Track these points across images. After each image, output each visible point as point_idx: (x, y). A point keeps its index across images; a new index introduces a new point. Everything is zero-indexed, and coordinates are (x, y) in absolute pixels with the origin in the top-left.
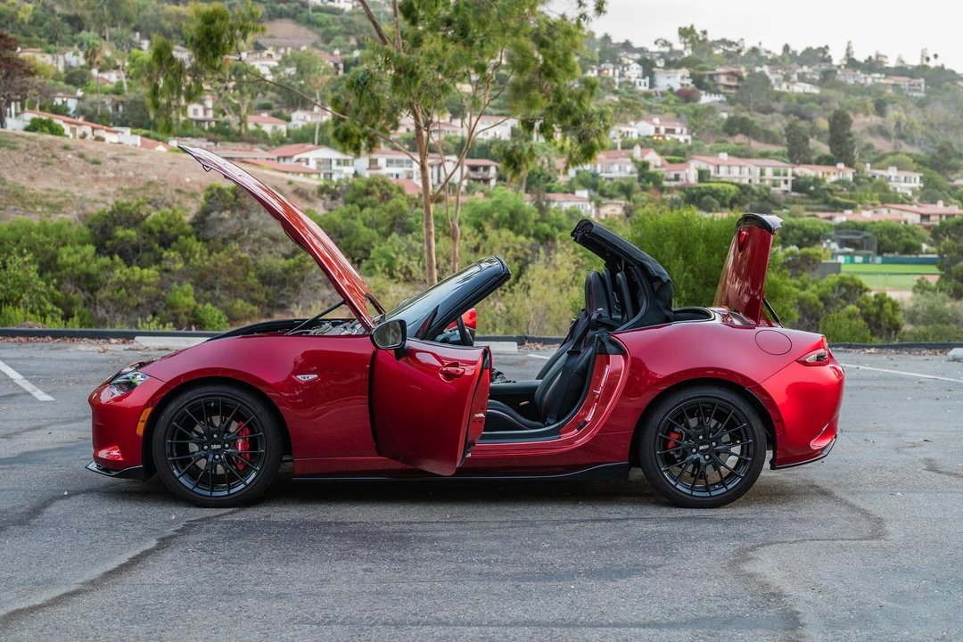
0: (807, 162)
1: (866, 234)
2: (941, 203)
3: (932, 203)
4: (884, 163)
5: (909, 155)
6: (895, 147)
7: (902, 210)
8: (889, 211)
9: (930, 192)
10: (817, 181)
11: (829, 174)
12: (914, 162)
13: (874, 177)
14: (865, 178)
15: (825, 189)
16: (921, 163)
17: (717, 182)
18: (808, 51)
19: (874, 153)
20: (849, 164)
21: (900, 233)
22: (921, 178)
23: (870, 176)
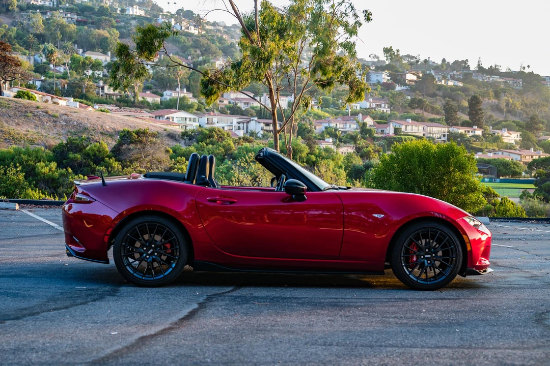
0: (456, 125)
1: (490, 166)
2: (532, 149)
3: (527, 149)
4: (500, 126)
5: (514, 122)
6: (506, 117)
7: (510, 153)
8: (503, 153)
9: (525, 144)
10: (461, 135)
11: (469, 132)
12: (517, 126)
13: (495, 134)
14: (489, 134)
15: (466, 140)
16: (520, 126)
17: (405, 135)
18: (456, 62)
19: (494, 120)
20: (480, 127)
21: (510, 165)
22: (521, 135)
23: (491, 133)
